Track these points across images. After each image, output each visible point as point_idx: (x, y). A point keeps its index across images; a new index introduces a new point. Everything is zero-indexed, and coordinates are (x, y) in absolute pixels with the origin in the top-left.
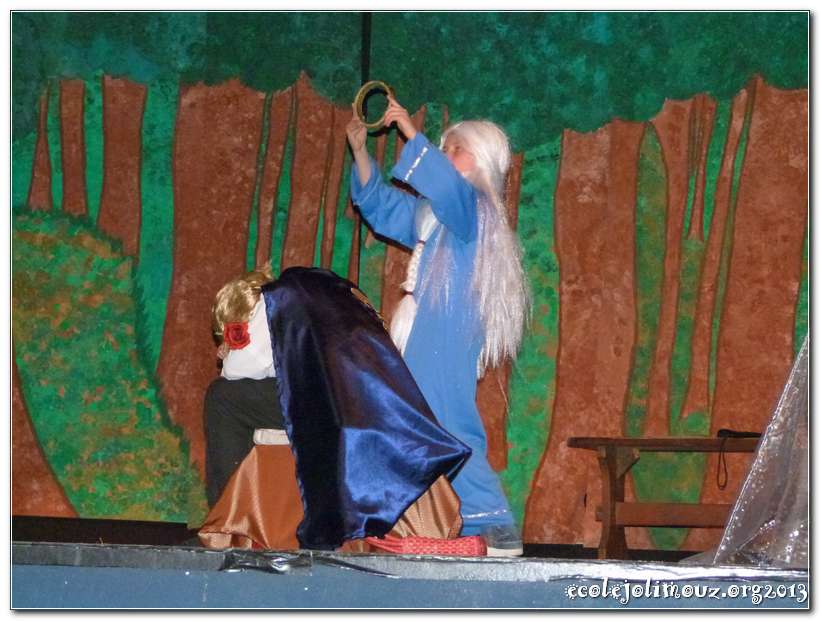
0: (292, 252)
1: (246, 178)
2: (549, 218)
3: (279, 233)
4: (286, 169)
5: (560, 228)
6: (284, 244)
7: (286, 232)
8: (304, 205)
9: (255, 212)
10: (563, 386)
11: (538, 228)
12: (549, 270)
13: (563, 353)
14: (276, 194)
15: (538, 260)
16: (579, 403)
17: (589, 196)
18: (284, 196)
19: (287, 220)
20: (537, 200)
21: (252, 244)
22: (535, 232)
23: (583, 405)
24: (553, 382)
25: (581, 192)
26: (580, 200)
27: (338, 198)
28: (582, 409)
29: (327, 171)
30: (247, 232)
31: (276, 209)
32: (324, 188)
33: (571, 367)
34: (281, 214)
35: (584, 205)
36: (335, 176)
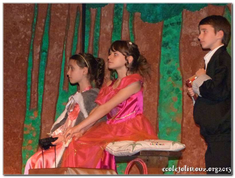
0: (50, 72)
1: (26, 36)
2: (177, 53)
3: (43, 63)
4: (46, 31)
5: (182, 59)
6: (46, 68)
7: (46, 62)
8: (55, 49)
9: (31, 52)
10: (184, 137)
11: (172, 58)
12: (177, 79)
13: (184, 121)
14: (41, 44)
15: (172, 75)
16: (193, 146)
17: (197, 43)
18: (45, 45)
19: (47, 56)
20: (170, 45)
21: (29, 69)
22: (170, 61)
23: (195, 147)
24: (180, 135)
25: (193, 41)
26: (192, 45)
27: (72, 45)
28: (194, 149)
29: (67, 31)
30: (27, 62)
31: (42, 51)
32: (65, 40)
33: (189, 127)
34: (44, 53)
35: (194, 47)
36: (70, 34)
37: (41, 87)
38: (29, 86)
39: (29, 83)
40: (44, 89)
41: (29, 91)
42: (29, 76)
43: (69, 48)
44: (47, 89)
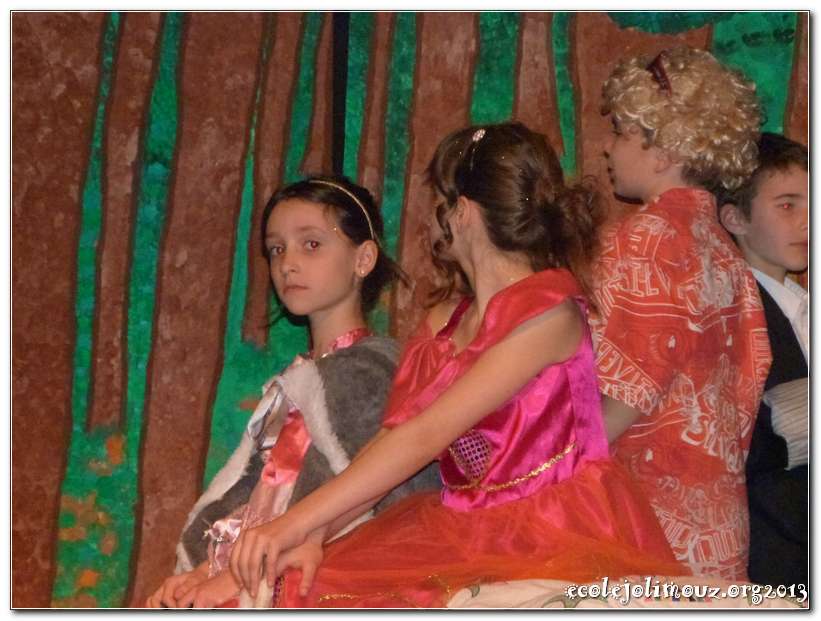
0: (182, 257)
1: (74, 87)
3: (150, 211)
4: (167, 66)
6: (163, 238)
7: (168, 210)
8: (209, 150)
9: (95, 165)
14: (144, 125)
18: (162, 129)
19: (171, 182)
21: (88, 240)
27: (286, 130)
29: (262, 67)
30: (77, 211)
31: (145, 157)
32: (256, 109)
34: (157, 169)
36: (279, 80)
37: (140, 325)
38: (84, 322)
39: (86, 304)
40: (155, 333)
41: (84, 341)
42: (86, 271)
43: (270, 145)
44: (167, 334)
